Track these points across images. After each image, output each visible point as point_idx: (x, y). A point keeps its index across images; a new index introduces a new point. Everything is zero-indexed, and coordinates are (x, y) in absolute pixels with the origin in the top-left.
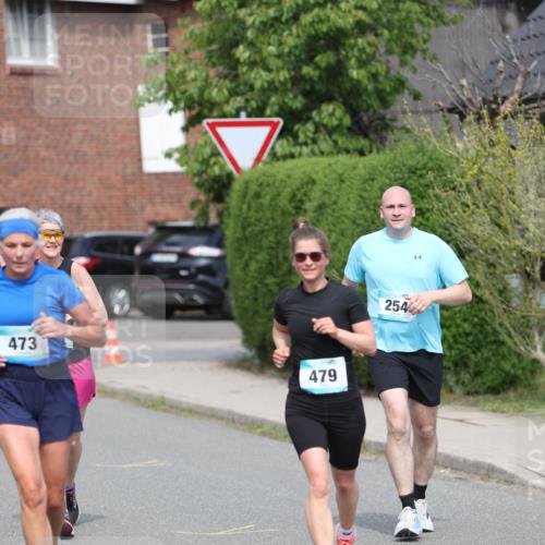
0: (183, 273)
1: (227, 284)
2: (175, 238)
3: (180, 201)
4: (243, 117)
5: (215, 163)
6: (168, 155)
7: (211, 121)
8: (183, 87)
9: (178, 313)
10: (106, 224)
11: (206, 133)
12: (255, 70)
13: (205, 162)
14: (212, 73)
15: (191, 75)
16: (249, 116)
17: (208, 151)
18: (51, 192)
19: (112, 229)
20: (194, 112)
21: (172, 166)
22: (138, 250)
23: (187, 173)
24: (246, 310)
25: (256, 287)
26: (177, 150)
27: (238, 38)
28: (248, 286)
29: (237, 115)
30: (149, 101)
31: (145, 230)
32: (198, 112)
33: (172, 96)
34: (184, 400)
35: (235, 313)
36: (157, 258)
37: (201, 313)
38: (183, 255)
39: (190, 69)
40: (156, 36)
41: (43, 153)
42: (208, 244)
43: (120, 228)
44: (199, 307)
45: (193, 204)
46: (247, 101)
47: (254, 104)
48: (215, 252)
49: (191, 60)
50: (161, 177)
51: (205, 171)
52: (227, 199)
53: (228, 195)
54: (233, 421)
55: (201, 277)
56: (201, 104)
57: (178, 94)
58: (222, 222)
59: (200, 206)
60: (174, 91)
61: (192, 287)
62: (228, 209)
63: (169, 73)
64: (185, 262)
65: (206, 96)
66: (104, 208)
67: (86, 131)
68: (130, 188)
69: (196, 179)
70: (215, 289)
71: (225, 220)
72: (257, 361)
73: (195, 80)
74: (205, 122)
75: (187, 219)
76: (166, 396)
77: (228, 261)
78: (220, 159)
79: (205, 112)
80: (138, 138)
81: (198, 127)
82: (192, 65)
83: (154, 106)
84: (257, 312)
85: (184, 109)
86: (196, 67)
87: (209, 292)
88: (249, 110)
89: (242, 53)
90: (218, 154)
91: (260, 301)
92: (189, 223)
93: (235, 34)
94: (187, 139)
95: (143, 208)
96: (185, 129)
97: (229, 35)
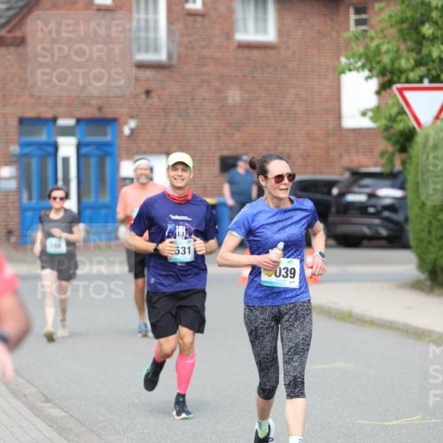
0: (371, 210)
1: (406, 220)
2: (366, 181)
3: (371, 151)
4: (426, 83)
5: (401, 121)
6: (364, 114)
7: (399, 86)
8: (378, 59)
9: (365, 242)
10: (310, 169)
11: (395, 95)
12: (436, 45)
13: (393, 119)
14: (403, 47)
15: (384, 48)
16: (431, 82)
17: (394, 110)
18: (266, 143)
19: (314, 173)
20: (386, 79)
21: (366, 123)
22: (335, 191)
23: (378, 128)
24: (421, 240)
25: (430, 222)
26: (371, 110)
27: (425, 18)
28: (425, 221)
29: (421, 81)
30: (350, 70)
31: (342, 175)
32: (389, 79)
33: (368, 66)
34: (367, 314)
35: (412, 243)
36: (351, 198)
37: (384, 243)
38: (372, 196)
39: (383, 43)
40: (358, 17)
41: (262, 112)
42: (393, 186)
43: (321, 173)
44: (382, 238)
45: (382, 154)
46: (429, 70)
47: (434, 73)
48: (398, 193)
49: (385, 37)
50: (357, 132)
51: (392, 127)
52: (410, 150)
53: (411, 146)
54: (407, 331)
55: (386, 214)
56: (392, 73)
57: (374, 65)
58: (405, 169)
59: (387, 156)
60: (371, 62)
61: (377, 221)
62: (410, 158)
63: (367, 47)
64: (373, 201)
65: (396, 65)
66: (309, 156)
67: (297, 94)
68: (331, 140)
69: (386, 134)
70: (396, 223)
71: (408, 167)
72: (428, 283)
73: (387, 52)
74: (395, 87)
75: (376, 165)
76: (354, 310)
77: (409, 201)
78: (405, 117)
79: (395, 79)
80: (339, 100)
81: (388, 91)
82: (386, 40)
83: (354, 73)
84: (430, 242)
85: (377, 76)
86: (389, 43)
87: (391, 225)
88: (430, 77)
89: (427, 30)
90: (405, 113)
91: (433, 233)
92: (377, 170)
93: (422, 15)
94: (379, 101)
95: (340, 156)
96: (378, 93)
97: (418, 16)
